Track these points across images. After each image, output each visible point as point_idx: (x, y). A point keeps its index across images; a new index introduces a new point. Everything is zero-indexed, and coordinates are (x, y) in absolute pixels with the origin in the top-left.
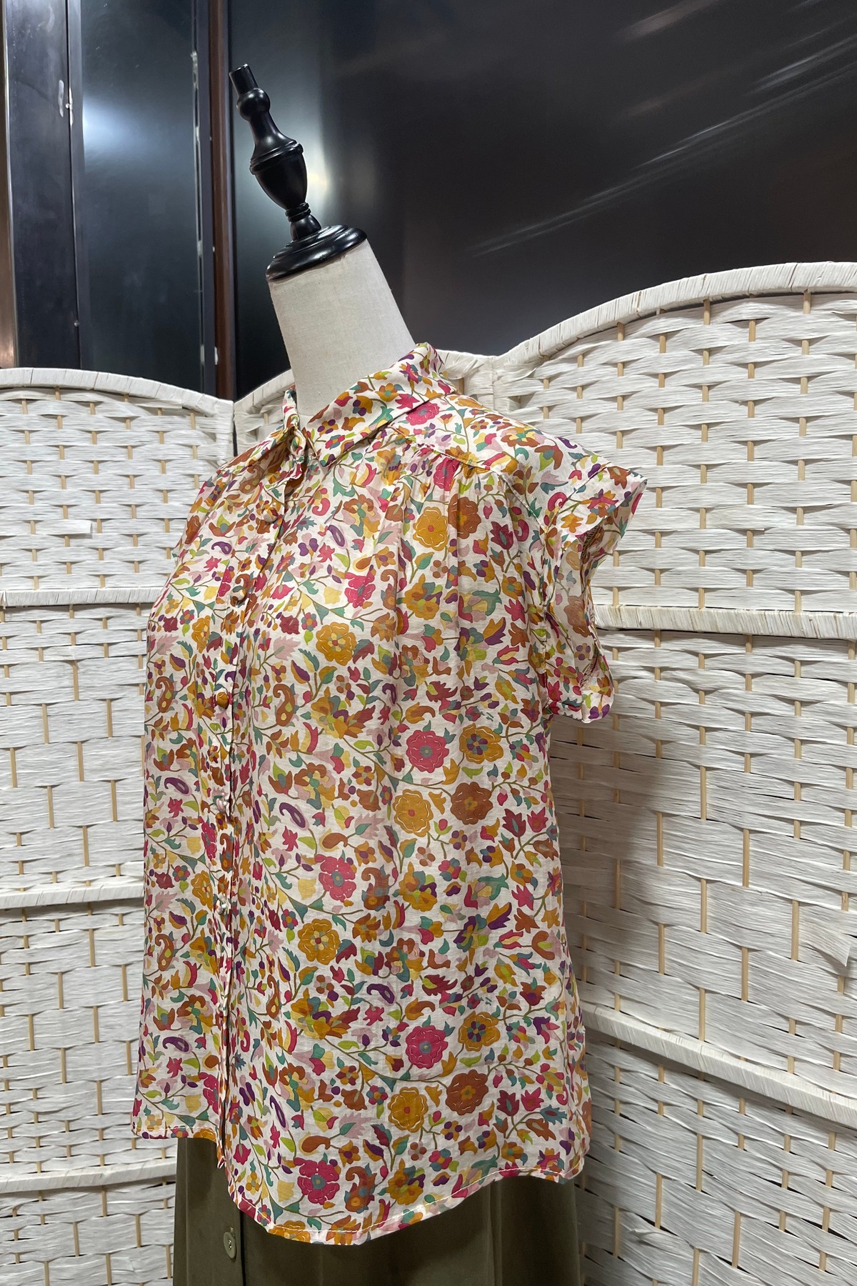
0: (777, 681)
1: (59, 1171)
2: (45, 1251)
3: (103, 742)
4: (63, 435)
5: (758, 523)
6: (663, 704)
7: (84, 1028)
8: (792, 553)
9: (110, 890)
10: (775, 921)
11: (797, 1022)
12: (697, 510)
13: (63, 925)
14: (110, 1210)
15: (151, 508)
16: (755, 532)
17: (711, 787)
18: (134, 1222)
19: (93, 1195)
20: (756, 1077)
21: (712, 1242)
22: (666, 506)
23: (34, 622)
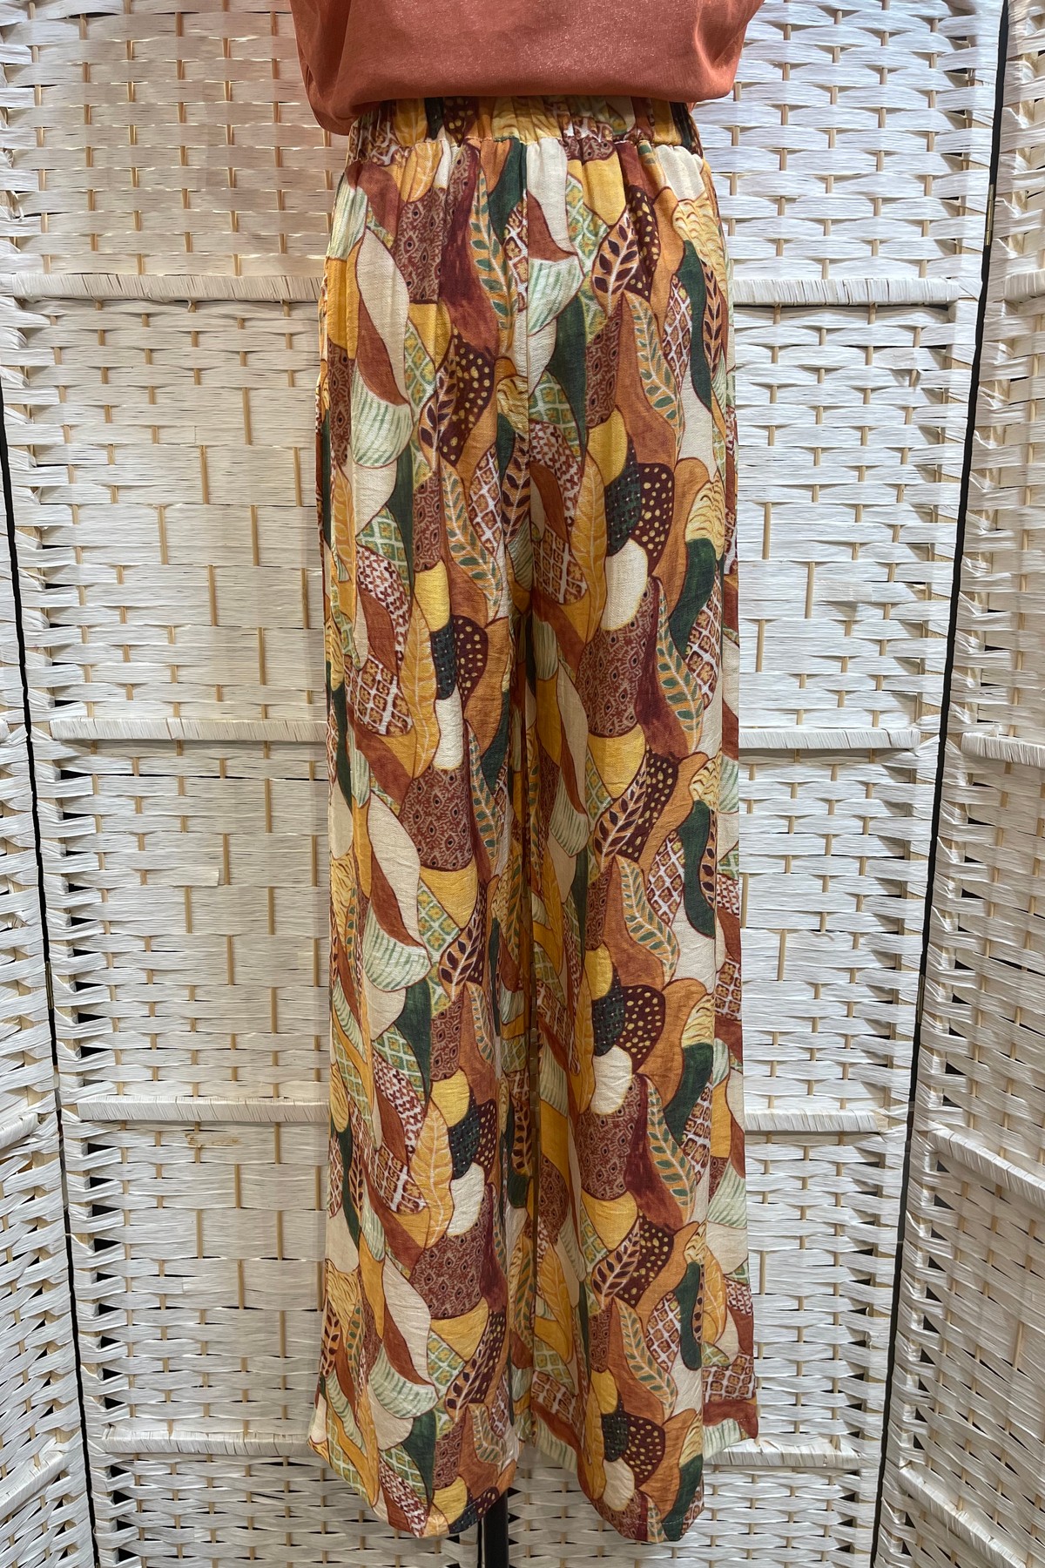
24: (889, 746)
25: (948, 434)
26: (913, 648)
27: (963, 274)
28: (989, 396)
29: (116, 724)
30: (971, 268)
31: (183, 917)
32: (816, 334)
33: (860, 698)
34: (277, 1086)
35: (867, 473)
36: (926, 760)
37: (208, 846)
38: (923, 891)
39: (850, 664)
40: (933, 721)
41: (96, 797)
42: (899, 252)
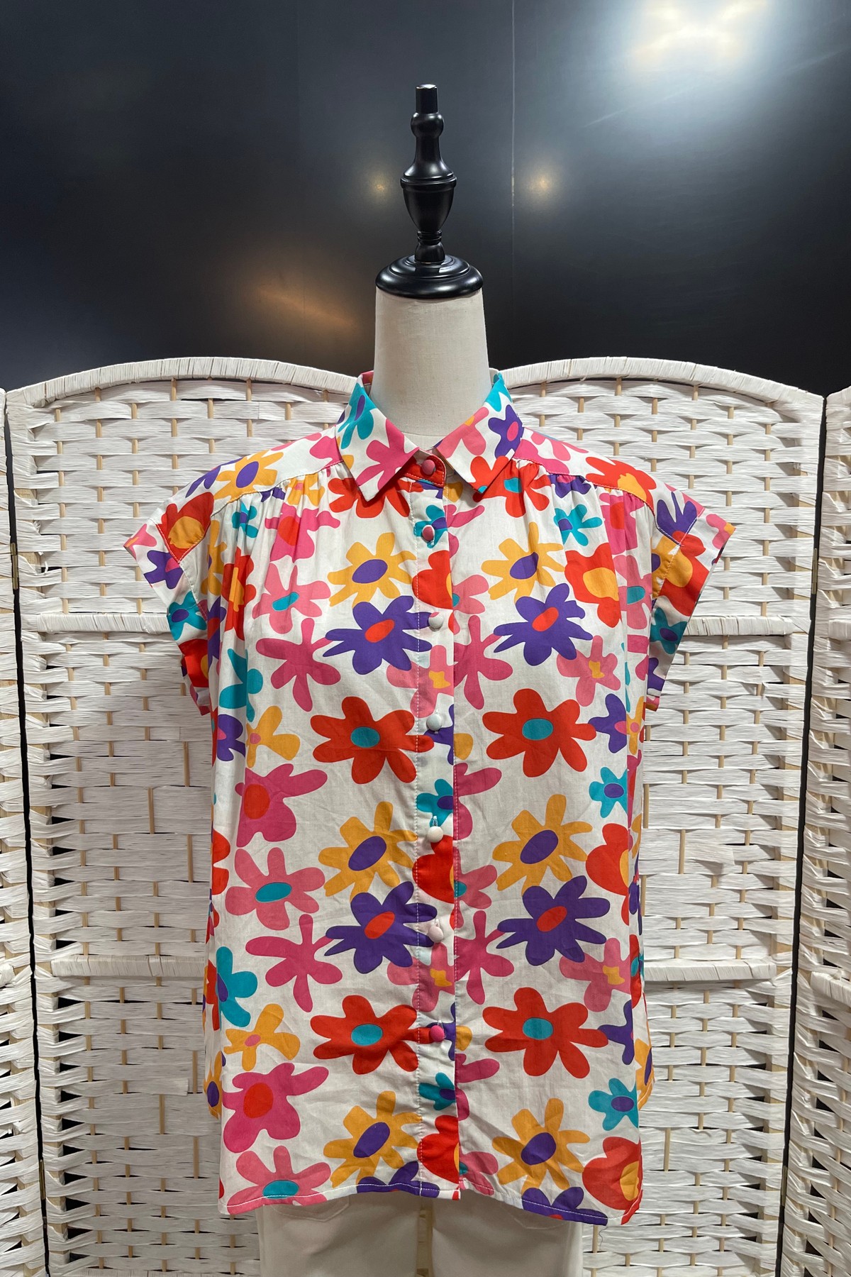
10: (668, 849)
24: (751, 978)
25: (789, 733)
26: (768, 898)
27: (794, 614)
28: (820, 708)
29: (106, 963)
30: (802, 610)
31: (158, 1119)
32: (683, 656)
33: (725, 936)
34: (233, 1264)
35: (725, 760)
36: (782, 988)
37: (179, 1060)
38: (784, 1097)
39: (716, 909)
40: (786, 957)
41: (88, 1020)
42: (745, 596)
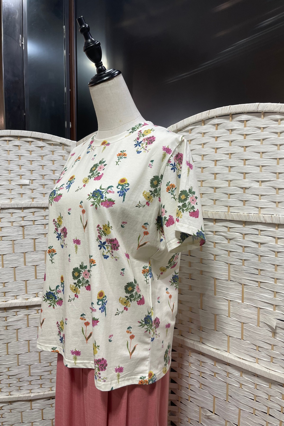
0: (253, 236)
1: (16, 395)
2: (11, 421)
3: (32, 253)
4: (20, 152)
5: (247, 185)
6: (216, 243)
7: (25, 347)
8: (258, 195)
9: (35, 301)
10: (252, 314)
11: (259, 347)
12: (227, 181)
13: (18, 313)
14: (33, 408)
15: (49, 176)
16: (246, 188)
17: (232, 270)
18: (41, 412)
19: (27, 403)
20: (246, 365)
21: (231, 418)
22: (217, 179)
23: (10, 213)
